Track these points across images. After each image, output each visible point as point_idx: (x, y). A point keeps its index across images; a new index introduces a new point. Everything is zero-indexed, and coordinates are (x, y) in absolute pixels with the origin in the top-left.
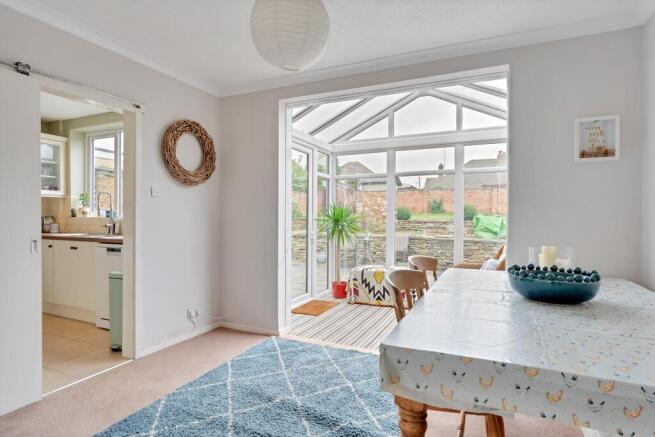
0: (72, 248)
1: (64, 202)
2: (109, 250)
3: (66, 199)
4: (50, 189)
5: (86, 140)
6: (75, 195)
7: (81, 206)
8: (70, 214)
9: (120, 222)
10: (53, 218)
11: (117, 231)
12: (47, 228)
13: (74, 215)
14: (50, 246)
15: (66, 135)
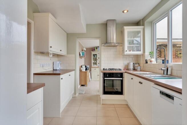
0: (140, 82)
1: (143, 57)
2: (162, 93)
3: (143, 55)
4: (137, 51)
5: (153, 24)
6: (147, 53)
7: (150, 58)
8: (145, 62)
9: (172, 67)
10: (138, 64)
11: (169, 73)
12: (136, 68)
13: (147, 62)
14: (132, 79)
15: (143, 25)
